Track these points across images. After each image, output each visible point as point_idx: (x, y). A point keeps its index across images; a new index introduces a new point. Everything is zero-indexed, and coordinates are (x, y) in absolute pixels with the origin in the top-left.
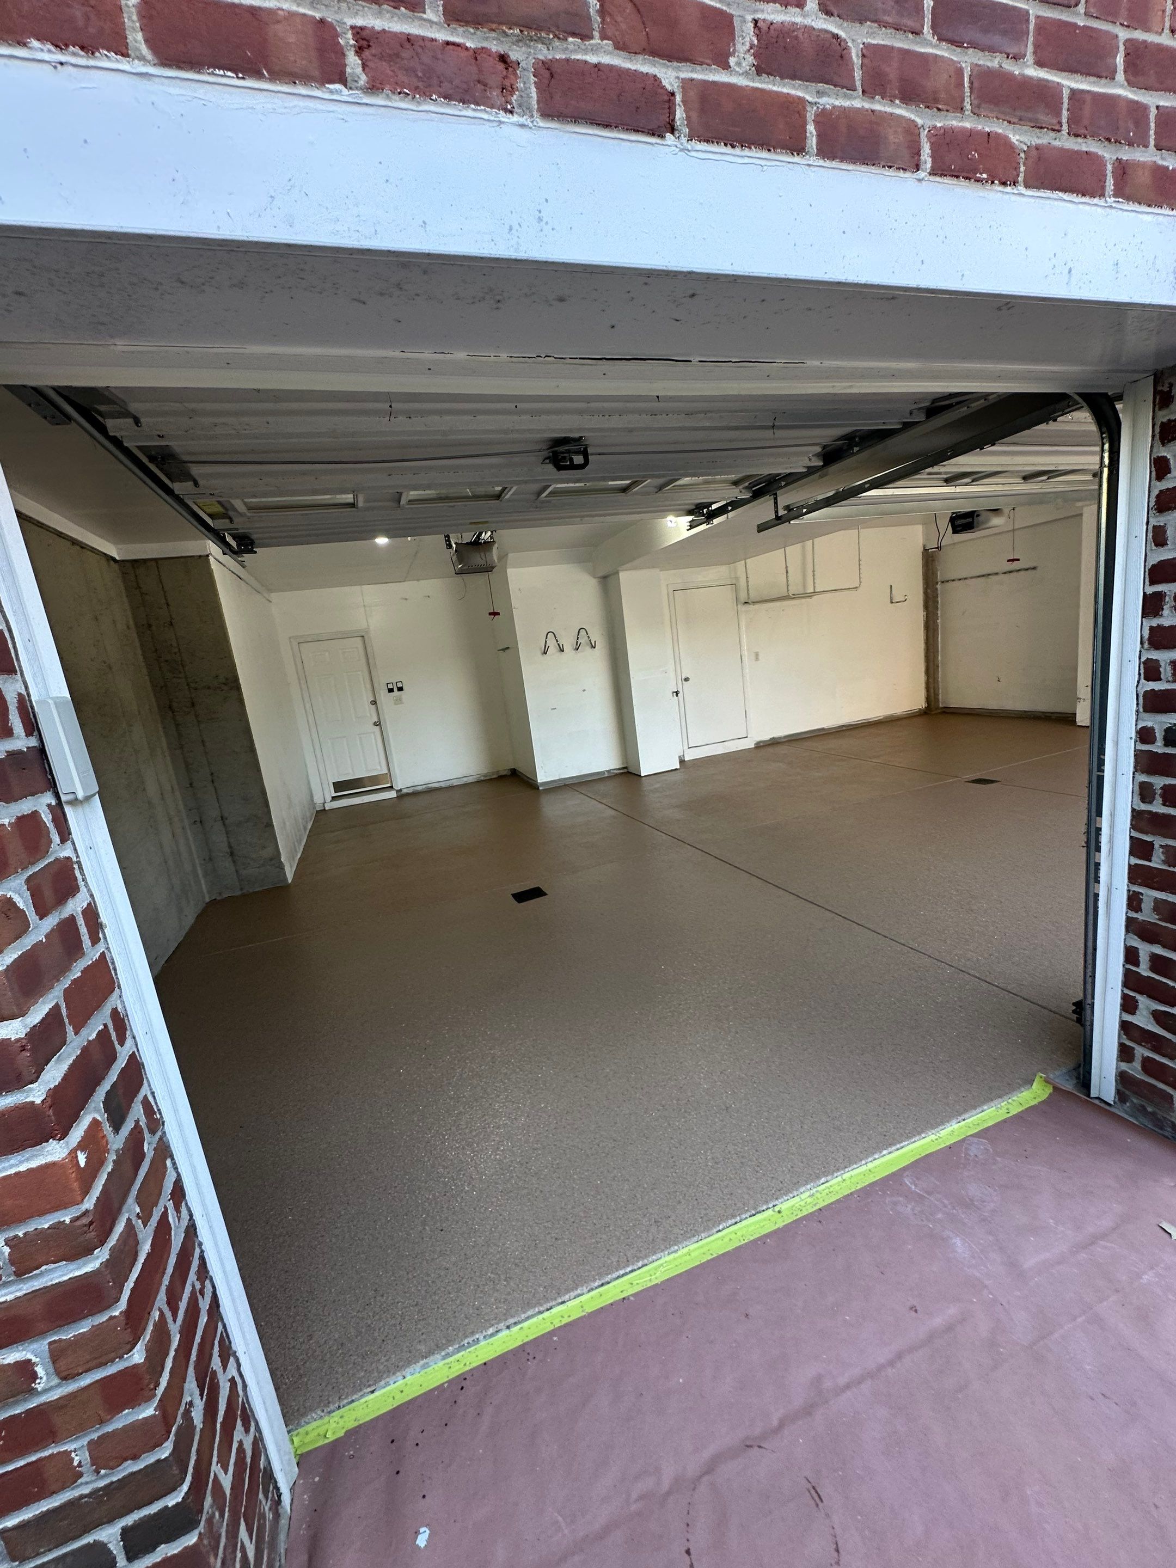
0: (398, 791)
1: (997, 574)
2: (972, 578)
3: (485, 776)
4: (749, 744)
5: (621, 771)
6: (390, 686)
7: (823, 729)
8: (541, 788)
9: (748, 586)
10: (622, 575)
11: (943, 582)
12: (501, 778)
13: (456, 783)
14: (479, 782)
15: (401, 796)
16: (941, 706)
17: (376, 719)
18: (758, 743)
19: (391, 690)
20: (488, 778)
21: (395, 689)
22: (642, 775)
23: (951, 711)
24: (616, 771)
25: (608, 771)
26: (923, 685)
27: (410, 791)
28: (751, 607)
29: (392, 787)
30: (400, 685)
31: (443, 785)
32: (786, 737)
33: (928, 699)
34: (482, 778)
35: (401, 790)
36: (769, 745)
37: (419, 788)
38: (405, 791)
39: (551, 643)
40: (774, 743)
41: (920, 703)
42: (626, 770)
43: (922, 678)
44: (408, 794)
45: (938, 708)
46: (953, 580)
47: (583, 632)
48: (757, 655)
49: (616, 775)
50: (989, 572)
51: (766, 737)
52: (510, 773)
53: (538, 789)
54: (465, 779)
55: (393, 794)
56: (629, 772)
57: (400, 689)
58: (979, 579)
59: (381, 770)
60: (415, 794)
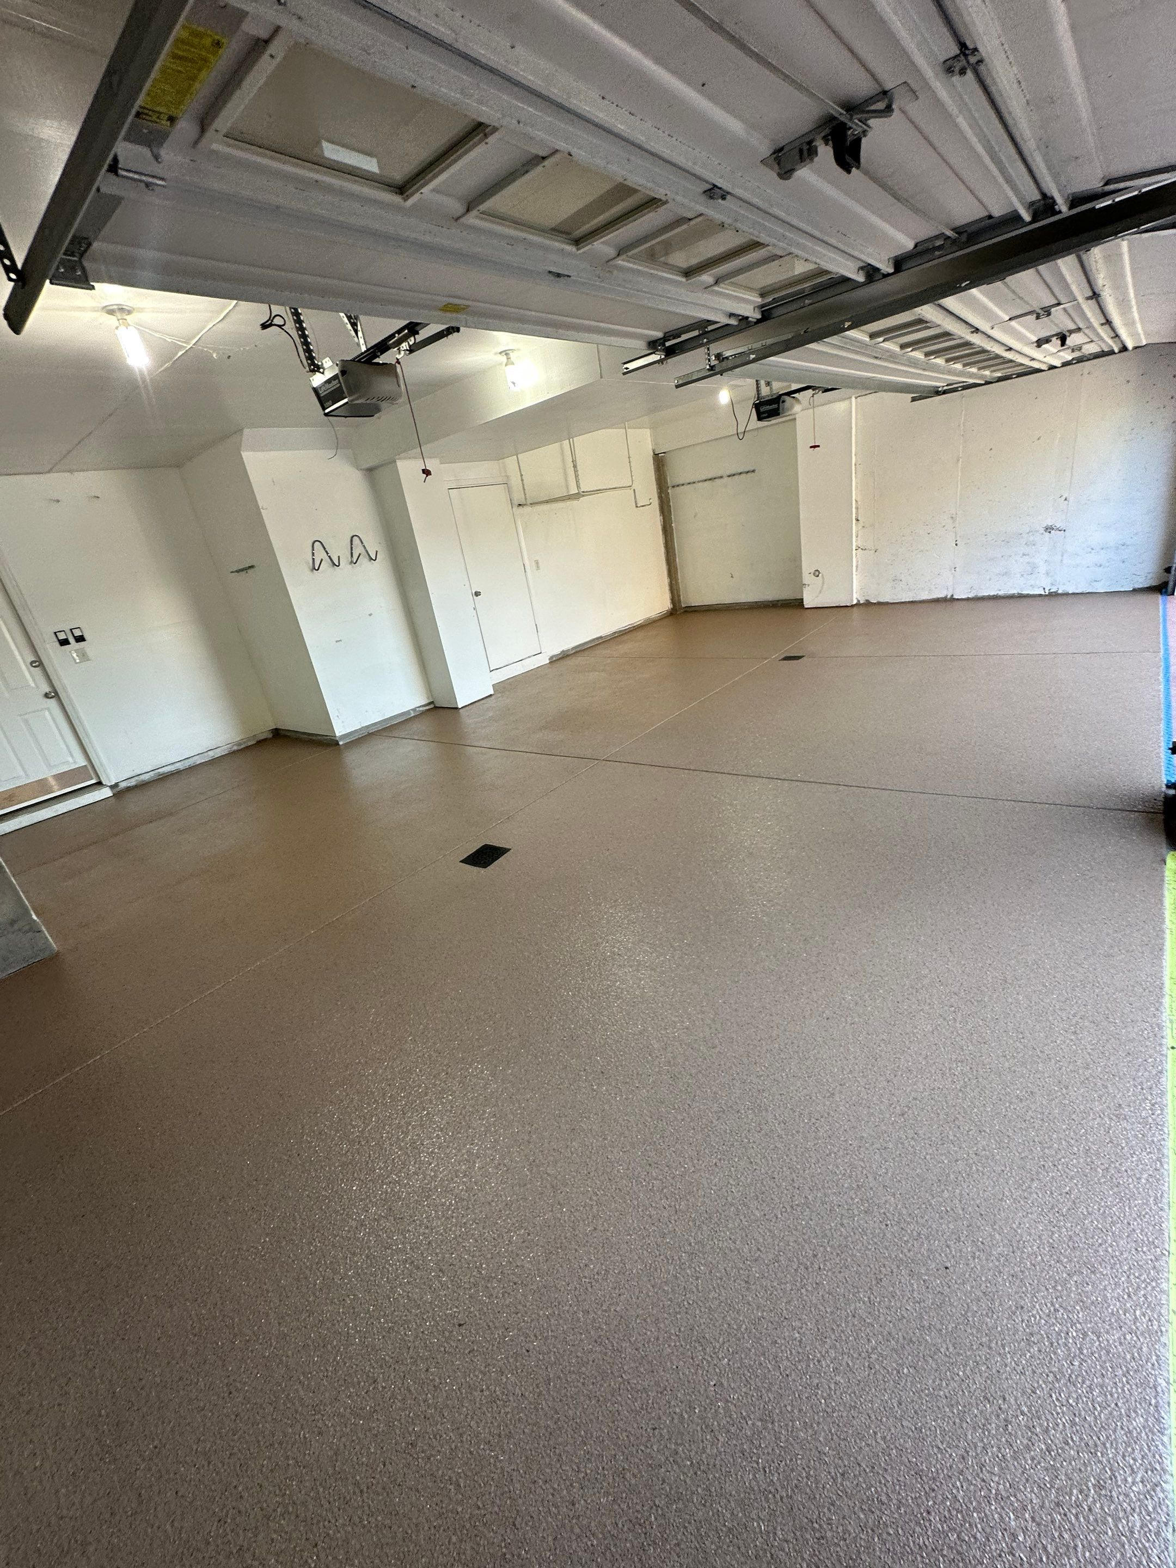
0: (112, 787)
1: (721, 477)
2: (699, 482)
3: (239, 744)
4: (544, 660)
5: (427, 708)
6: (62, 636)
7: (601, 637)
8: (341, 743)
9: (523, 485)
10: (401, 465)
11: (673, 487)
12: (261, 743)
13: (199, 760)
14: (232, 754)
15: (120, 793)
16: (683, 606)
17: (46, 688)
18: (551, 658)
19: (64, 642)
20: (242, 747)
21: (72, 640)
22: (460, 707)
23: (693, 609)
24: (421, 709)
25: (414, 710)
26: (667, 588)
27: (132, 783)
28: (527, 509)
29: (99, 783)
30: (78, 633)
31: (180, 766)
32: (573, 648)
33: (673, 601)
34: (235, 748)
35: (116, 785)
36: (560, 659)
37: (146, 777)
38: (123, 785)
40: (564, 656)
41: (667, 605)
42: (432, 706)
43: (666, 581)
44: (129, 789)
45: (681, 608)
46: (683, 485)
47: (356, 540)
48: (537, 562)
49: (423, 713)
50: (715, 476)
51: (557, 651)
52: (270, 736)
53: (338, 744)
54: (211, 753)
55: (106, 793)
56: (436, 707)
57: (80, 639)
58: (707, 482)
59: (75, 762)
60: (142, 786)
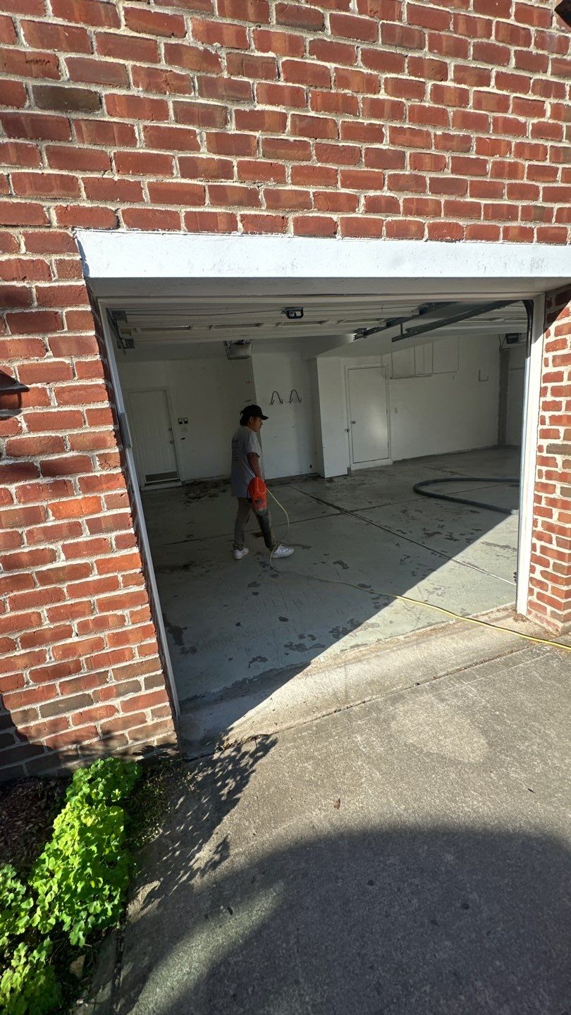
0: (183, 482)
4: (389, 462)
5: (313, 475)
6: (180, 421)
9: (392, 368)
10: (318, 359)
11: (511, 370)
15: (184, 485)
16: (505, 443)
17: (171, 439)
18: (395, 461)
21: (183, 422)
22: (326, 477)
23: (512, 447)
24: (310, 475)
25: (306, 475)
26: (497, 431)
27: (190, 482)
28: (394, 381)
30: (186, 420)
32: (412, 458)
33: (499, 439)
36: (401, 463)
37: (195, 481)
38: (186, 482)
39: (276, 398)
40: (404, 461)
42: (316, 475)
43: (496, 427)
44: (188, 484)
45: (503, 445)
46: (517, 369)
47: (294, 392)
48: (396, 410)
51: (400, 458)
55: (180, 484)
59: (173, 470)
60: (193, 484)
